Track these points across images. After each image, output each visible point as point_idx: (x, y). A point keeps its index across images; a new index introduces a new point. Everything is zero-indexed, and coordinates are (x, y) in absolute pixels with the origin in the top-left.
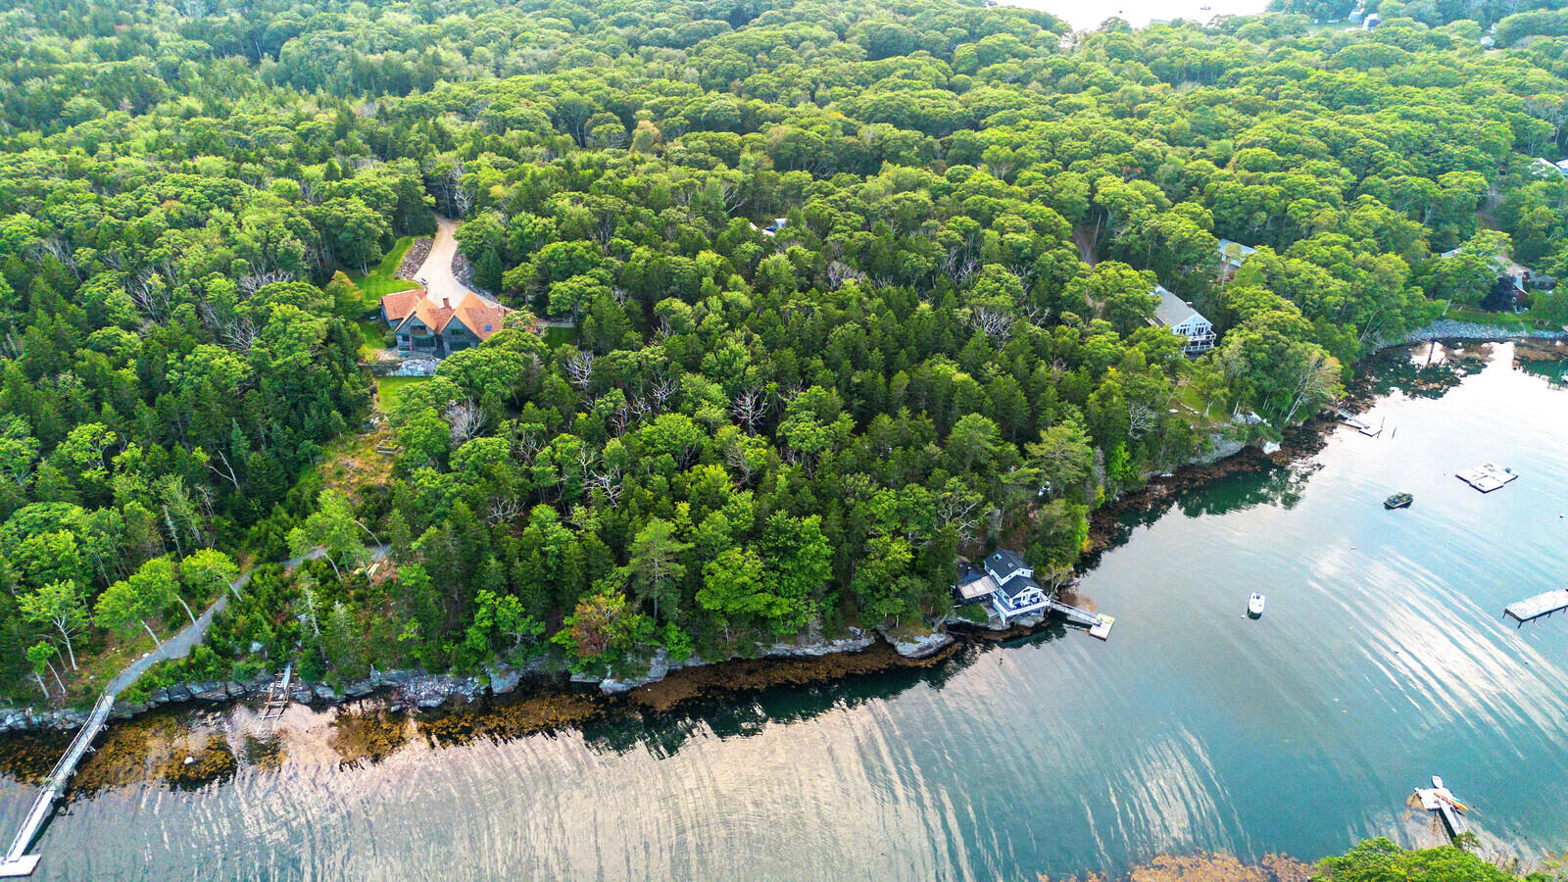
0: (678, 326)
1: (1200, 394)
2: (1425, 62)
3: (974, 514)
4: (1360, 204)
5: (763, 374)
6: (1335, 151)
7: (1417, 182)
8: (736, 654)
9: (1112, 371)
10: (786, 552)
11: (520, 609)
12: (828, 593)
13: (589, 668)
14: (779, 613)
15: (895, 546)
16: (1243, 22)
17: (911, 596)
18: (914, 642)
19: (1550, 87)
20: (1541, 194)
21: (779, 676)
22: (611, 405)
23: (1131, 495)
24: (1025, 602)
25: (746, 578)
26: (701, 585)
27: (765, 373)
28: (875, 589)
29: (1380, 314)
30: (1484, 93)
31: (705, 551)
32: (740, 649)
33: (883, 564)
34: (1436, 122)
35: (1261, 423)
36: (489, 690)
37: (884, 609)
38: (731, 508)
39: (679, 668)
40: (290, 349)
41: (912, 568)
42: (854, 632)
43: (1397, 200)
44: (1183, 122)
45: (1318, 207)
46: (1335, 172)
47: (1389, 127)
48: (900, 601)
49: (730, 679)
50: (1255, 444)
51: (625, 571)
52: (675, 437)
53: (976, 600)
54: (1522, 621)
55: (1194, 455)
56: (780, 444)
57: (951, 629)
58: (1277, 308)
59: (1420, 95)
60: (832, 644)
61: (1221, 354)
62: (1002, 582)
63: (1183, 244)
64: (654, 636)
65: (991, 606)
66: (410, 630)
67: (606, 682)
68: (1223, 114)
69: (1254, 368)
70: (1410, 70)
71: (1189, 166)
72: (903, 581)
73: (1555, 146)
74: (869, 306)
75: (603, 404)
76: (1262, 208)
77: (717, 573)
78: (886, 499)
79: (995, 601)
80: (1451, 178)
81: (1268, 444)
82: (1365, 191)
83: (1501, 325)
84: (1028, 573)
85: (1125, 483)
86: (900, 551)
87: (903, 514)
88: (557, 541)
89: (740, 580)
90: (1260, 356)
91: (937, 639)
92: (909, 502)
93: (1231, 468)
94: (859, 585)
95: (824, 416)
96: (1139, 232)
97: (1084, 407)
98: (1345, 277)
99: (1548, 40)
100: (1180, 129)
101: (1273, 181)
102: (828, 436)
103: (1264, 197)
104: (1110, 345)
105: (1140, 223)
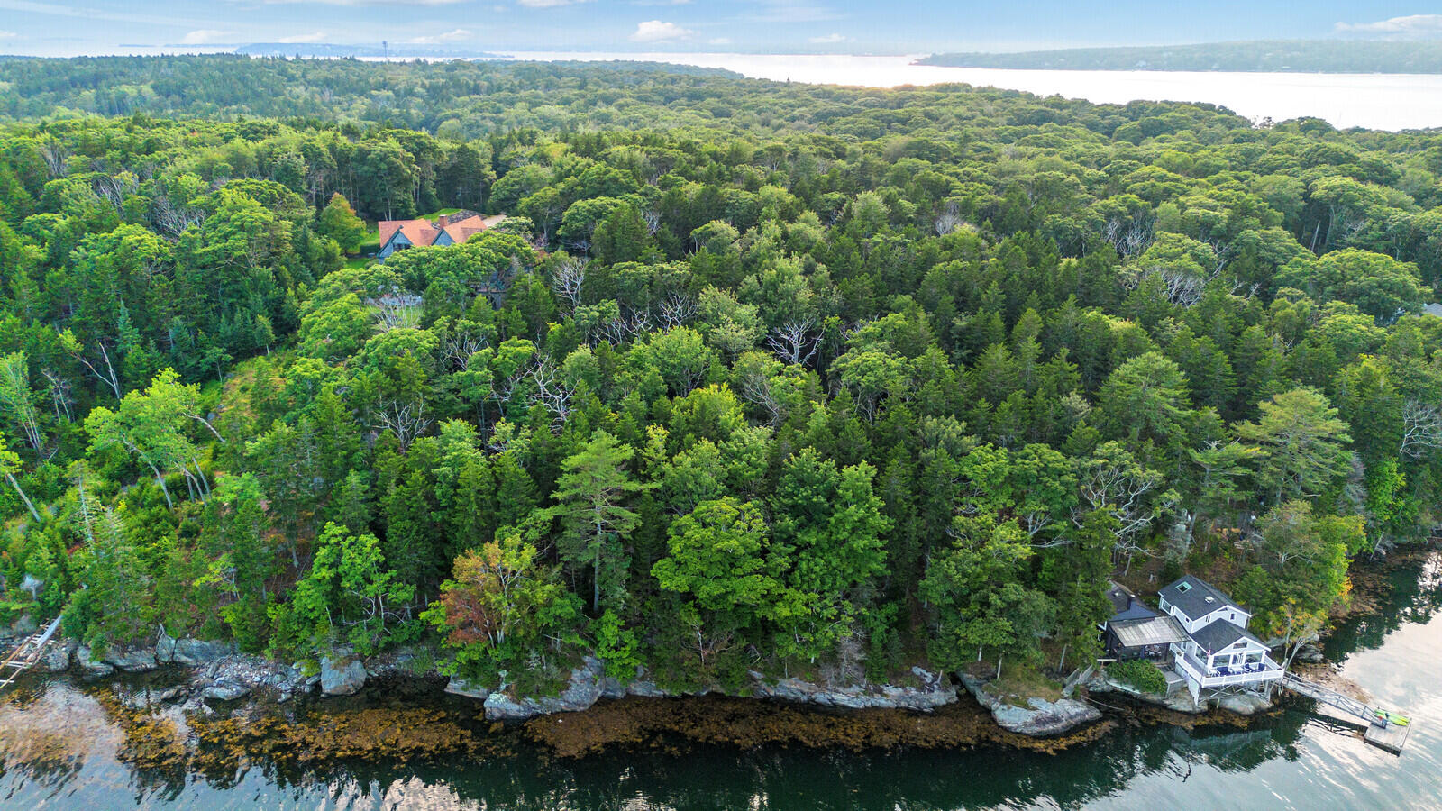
0: (719, 248)
3: (1145, 502)
5: (824, 309)
8: (718, 688)
9: (1367, 359)
10: (808, 515)
11: (376, 555)
12: (879, 603)
13: (472, 670)
14: (786, 612)
15: (1002, 531)
17: (1025, 619)
18: (1026, 707)
21: (778, 729)
22: (597, 314)
23: (1405, 548)
24: (1237, 667)
25: (734, 543)
26: (663, 552)
27: (824, 305)
28: (962, 601)
32: (722, 676)
33: (977, 557)
36: (317, 686)
37: (975, 633)
38: (732, 446)
39: (620, 694)
40: (226, 237)
41: (1030, 574)
42: (921, 678)
48: (1005, 623)
49: (697, 722)
51: (546, 514)
52: (672, 356)
53: (1142, 653)
56: (829, 383)
57: (1096, 698)
60: (880, 692)
62: (1195, 626)
64: (575, 625)
65: (1171, 667)
66: (217, 571)
67: (494, 697)
72: (1014, 590)
74: (988, 252)
75: (587, 313)
77: (688, 530)
78: (988, 460)
79: (1179, 660)
84: (1241, 618)
85: (1395, 530)
86: (1012, 543)
87: (1020, 486)
88: (457, 463)
89: (722, 545)
91: (1069, 709)
92: (1032, 466)
94: (934, 588)
95: (905, 346)
96: (1383, 228)
97: (1330, 390)
102: (903, 371)
104: (1363, 328)
105: (1383, 219)
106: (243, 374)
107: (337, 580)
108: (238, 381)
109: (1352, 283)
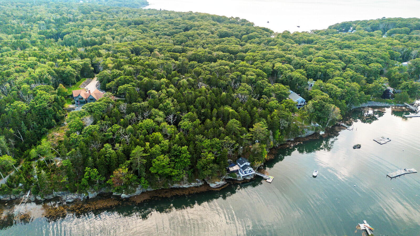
0: (153, 97)
1: (301, 118)
2: (366, 39)
3: (233, 146)
4: (347, 71)
5: (176, 110)
6: (340, 58)
7: (362, 66)
8: (163, 187)
9: (275, 110)
10: (176, 156)
11: (97, 173)
12: (190, 169)
13: (118, 191)
14: (174, 174)
15: (209, 155)
16: (319, 31)
17: (213, 170)
18: (215, 183)
19: (399, 44)
20: (397, 70)
21: (174, 193)
22: (131, 117)
23: (281, 145)
24: (248, 172)
25: (164, 163)
26: (151, 166)
27: (177, 109)
28: (203, 168)
29: (352, 98)
30: (381, 46)
31: (153, 156)
32: (164, 185)
33: (205, 160)
34: (368, 52)
35: (319, 126)
36: (88, 197)
37: (206, 173)
38: (162, 144)
39: (145, 191)
40: (41, 102)
41: (214, 161)
42: (198, 181)
43: (357, 70)
44: (300, 52)
45: (335, 71)
46: (339, 63)
47: (355, 53)
48: (210, 171)
49: (160, 194)
50: (318, 132)
51: (129, 162)
52: (148, 125)
53: (234, 172)
54: (391, 178)
55: (300, 135)
56: (178, 128)
57: (226, 180)
58: (323, 95)
59: (364, 46)
60: (191, 184)
61: (306, 107)
62: (241, 166)
63: (297, 79)
64: (137, 181)
65: (238, 173)
66: (65, 179)
67: (123, 195)
68: (311, 50)
69: (316, 110)
70: (362, 41)
71: (301, 61)
72: (211, 165)
73: (401, 59)
74: (208, 93)
75: (128, 117)
76: (320, 71)
77: (156, 162)
78: (207, 142)
79: (239, 172)
80: (372, 65)
81: (321, 132)
82: (348, 68)
83: (387, 102)
84: (249, 164)
85: (280, 142)
86: (211, 156)
87: (212, 146)
88: (110, 153)
89: (162, 164)
90: (317, 107)
91: (222, 183)
92: (214, 143)
93: (310, 138)
94: (198, 166)
95: (192, 120)
96: (285, 76)
97: (266, 119)
98: (342, 88)
99: (400, 35)
100: (300, 53)
101: (323, 65)
102: (192, 125)
103: (320, 68)
104: (275, 104)
105: (286, 74)
106: (51, 133)
107: (90, 178)
108: (50, 135)
109: (276, 92)
